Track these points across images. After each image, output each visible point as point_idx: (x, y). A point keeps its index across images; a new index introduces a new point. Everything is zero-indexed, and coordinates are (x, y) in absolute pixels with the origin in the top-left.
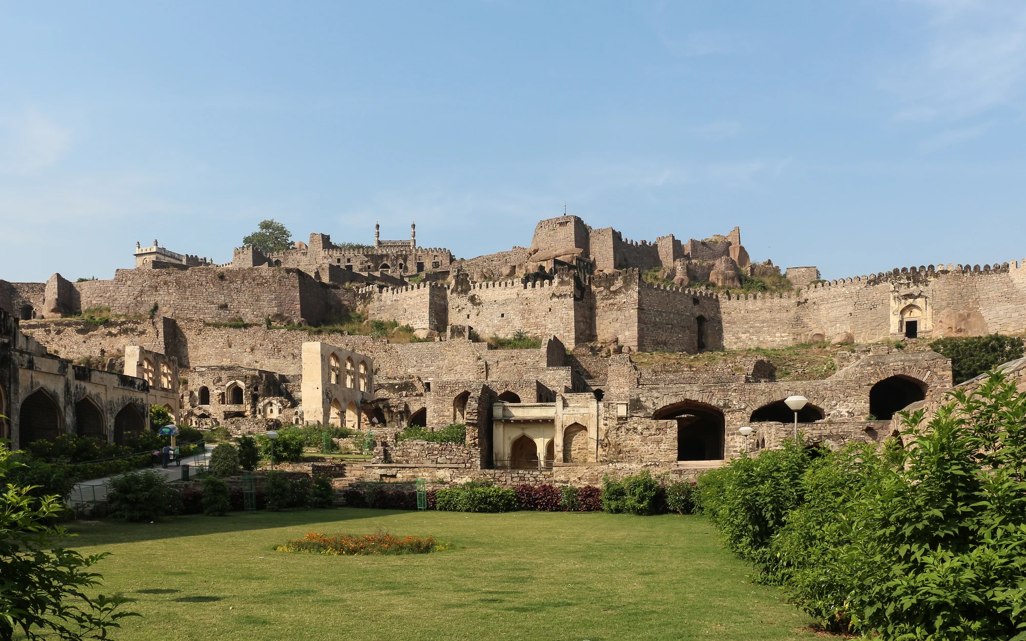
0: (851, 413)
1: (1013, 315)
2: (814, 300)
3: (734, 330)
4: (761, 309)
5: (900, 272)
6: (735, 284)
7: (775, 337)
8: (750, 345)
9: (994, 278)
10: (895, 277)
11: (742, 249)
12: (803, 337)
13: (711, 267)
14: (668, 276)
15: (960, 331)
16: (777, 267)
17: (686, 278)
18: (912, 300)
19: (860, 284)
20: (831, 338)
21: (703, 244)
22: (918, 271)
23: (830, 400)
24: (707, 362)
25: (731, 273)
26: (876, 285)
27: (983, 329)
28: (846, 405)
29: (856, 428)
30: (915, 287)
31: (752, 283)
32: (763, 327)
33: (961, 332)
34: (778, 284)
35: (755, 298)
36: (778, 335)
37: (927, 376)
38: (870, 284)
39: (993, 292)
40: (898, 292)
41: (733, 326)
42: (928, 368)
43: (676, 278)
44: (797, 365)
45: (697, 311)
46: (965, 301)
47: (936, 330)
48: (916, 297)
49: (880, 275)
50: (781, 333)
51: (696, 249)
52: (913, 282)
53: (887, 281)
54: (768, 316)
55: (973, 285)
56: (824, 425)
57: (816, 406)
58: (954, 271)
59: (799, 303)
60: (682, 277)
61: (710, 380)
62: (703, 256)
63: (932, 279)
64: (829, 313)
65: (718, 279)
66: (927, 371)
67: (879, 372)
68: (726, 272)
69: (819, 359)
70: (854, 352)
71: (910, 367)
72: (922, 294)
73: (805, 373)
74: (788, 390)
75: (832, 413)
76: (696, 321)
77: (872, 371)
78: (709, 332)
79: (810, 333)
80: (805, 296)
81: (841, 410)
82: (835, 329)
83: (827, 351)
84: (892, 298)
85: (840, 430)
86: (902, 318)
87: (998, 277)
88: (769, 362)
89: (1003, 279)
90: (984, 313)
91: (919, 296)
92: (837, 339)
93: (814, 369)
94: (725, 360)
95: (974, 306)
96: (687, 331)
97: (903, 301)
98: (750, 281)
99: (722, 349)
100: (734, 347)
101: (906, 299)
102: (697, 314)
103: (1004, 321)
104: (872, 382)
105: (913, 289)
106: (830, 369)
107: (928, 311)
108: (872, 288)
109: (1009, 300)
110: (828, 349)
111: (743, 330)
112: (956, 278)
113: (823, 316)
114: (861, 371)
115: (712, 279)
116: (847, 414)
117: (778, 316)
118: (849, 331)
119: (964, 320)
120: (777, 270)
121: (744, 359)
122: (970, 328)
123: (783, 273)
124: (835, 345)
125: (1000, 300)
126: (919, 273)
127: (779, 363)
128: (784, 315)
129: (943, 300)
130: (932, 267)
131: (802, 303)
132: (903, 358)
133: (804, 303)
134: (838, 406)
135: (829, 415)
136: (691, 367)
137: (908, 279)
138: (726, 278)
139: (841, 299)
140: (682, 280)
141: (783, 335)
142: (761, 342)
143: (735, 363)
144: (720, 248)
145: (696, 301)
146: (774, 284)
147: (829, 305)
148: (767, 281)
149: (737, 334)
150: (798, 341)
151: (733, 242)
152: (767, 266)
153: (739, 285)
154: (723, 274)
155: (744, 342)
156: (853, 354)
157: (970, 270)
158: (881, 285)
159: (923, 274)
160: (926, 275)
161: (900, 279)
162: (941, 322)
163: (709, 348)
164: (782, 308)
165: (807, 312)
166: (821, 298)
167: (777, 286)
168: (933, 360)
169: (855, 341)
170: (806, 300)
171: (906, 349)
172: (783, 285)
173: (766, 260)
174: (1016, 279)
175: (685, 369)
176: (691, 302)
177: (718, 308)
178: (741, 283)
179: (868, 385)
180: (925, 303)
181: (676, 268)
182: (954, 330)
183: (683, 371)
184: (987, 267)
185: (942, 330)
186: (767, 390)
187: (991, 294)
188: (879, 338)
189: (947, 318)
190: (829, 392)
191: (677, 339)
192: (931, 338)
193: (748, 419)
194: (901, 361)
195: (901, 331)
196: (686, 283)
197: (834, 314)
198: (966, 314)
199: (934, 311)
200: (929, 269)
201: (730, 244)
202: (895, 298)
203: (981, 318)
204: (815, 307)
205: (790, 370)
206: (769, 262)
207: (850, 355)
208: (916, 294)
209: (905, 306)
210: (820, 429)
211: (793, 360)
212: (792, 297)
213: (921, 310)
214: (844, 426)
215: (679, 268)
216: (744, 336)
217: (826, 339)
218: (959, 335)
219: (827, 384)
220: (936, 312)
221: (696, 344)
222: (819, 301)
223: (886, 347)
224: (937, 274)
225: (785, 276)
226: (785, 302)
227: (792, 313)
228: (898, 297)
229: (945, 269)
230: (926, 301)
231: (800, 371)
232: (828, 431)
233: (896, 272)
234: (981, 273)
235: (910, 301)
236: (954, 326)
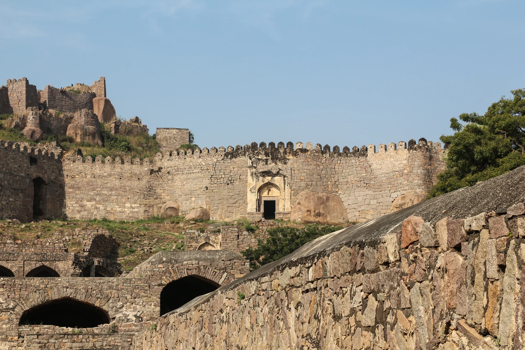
0: (139, 317)
1: (372, 202)
2: (169, 169)
3: (78, 196)
4: (110, 175)
5: (258, 146)
6: (96, 141)
7: (125, 207)
8: (96, 215)
9: (353, 161)
10: (253, 151)
11: (107, 102)
12: (155, 210)
13: (69, 120)
14: (17, 126)
15: (318, 215)
16: (146, 126)
17: (38, 130)
18: (269, 178)
19: (217, 156)
20: (185, 213)
21: (63, 92)
22: (276, 147)
23: (115, 301)
24: (39, 233)
25: (91, 128)
26: (234, 159)
27: (342, 215)
28: (134, 307)
29: (124, 341)
30: (274, 164)
31: (115, 141)
32: (111, 195)
33: (320, 216)
34: (145, 145)
35: (103, 162)
36: (128, 205)
37: (223, 279)
38: (227, 157)
39: (352, 176)
40: (255, 168)
41: (77, 192)
42: (225, 270)
43: (27, 129)
44: (145, 242)
45: (34, 172)
46: (324, 184)
47: (295, 212)
48: (274, 175)
49: (238, 148)
50: (131, 203)
51: (54, 98)
52: (272, 159)
53: (244, 155)
54: (117, 183)
55: (333, 166)
56: (87, 336)
57: (99, 308)
58: (313, 150)
59: (152, 172)
60: (33, 128)
61: (32, 257)
62: (62, 106)
63: (291, 157)
64: (184, 185)
65: (76, 134)
66: (224, 272)
67: (172, 271)
68: (86, 127)
69: (170, 236)
70: (203, 231)
71: (205, 267)
72: (281, 172)
73: (151, 252)
74: (67, 288)
75: (117, 316)
76: (32, 183)
77: (164, 269)
78: (48, 196)
79: (163, 206)
80: (159, 164)
81: (127, 313)
82: (191, 203)
83: (179, 228)
84: (249, 174)
85: (105, 344)
86: (260, 197)
87: (357, 161)
88: (111, 237)
89: (362, 163)
90: (343, 198)
91: (278, 174)
92: (192, 215)
93: (162, 248)
94: (62, 232)
95: (333, 189)
96: (21, 195)
97: (261, 178)
98: (113, 139)
99: (65, 218)
100: (78, 216)
101: (264, 176)
102: (35, 175)
103: (362, 208)
104: (163, 282)
105: (271, 166)
106: (180, 248)
107: (286, 191)
108: (229, 161)
109: (367, 186)
110: (181, 225)
111: (89, 198)
112: (315, 158)
113: (178, 188)
114: (151, 269)
115: (70, 134)
116: (134, 319)
117: (128, 183)
118: (205, 207)
119: (322, 203)
120: (145, 129)
121: (83, 232)
122: (329, 213)
123: (151, 133)
124: (189, 221)
125: (359, 185)
126: (277, 149)
127: (123, 238)
128: (135, 183)
129: (301, 180)
130: (290, 144)
131: (155, 172)
132: (198, 256)
133: (157, 171)
134: (124, 309)
135: (114, 318)
136: (15, 239)
137: (267, 154)
138: (85, 134)
139: (197, 171)
140: (33, 132)
141: (133, 205)
142: (108, 212)
143: (73, 235)
144: (82, 98)
145: (33, 160)
146: (140, 144)
147: (184, 176)
148: (133, 140)
149: (81, 201)
150: (150, 214)
151: (98, 94)
152: (134, 124)
153: (100, 143)
154: (82, 128)
155: (89, 210)
156: (202, 234)
157: (329, 151)
158: (238, 159)
159: (282, 151)
160: (285, 152)
161: (258, 154)
162: (299, 203)
163: (48, 216)
164: (133, 176)
165: (160, 183)
166: (176, 168)
167: (143, 147)
168: (230, 260)
169: (211, 219)
170: (160, 169)
171: (257, 232)
172: (150, 147)
173: (134, 117)
174: (374, 165)
175: (8, 241)
176: (27, 161)
177: (60, 170)
178: (103, 141)
179: (159, 285)
180: (283, 182)
181: (27, 117)
182: (313, 213)
183: (6, 243)
184: (346, 149)
185: (300, 213)
186: (42, 286)
187: (350, 178)
188: (236, 217)
189: (305, 200)
190: (114, 291)
191: (7, 203)
192: (289, 221)
193: (16, 322)
194: (196, 259)
195: (259, 211)
196: (37, 136)
197: (189, 186)
198: (325, 198)
199: (293, 192)
200: (287, 146)
201: (94, 95)
202: (252, 174)
203: (340, 202)
204: (170, 177)
205: (136, 247)
206: (137, 120)
207: (199, 235)
208: (274, 172)
209: (262, 183)
210: (81, 342)
211: (141, 236)
212: (145, 164)
213: (279, 190)
214: (110, 339)
215: (30, 117)
216: (89, 204)
217: (180, 214)
218: (318, 219)
219: (113, 282)
220: (295, 193)
221: (31, 210)
222: (174, 171)
223: (236, 229)
224: (296, 152)
225: (154, 137)
226: (136, 168)
227: (144, 182)
228: (255, 174)
229: (304, 147)
230: (284, 180)
231: (146, 249)
232: (91, 344)
233: (254, 146)
234: (340, 155)
235: (268, 179)
236: (312, 209)
